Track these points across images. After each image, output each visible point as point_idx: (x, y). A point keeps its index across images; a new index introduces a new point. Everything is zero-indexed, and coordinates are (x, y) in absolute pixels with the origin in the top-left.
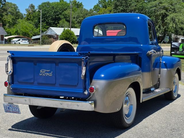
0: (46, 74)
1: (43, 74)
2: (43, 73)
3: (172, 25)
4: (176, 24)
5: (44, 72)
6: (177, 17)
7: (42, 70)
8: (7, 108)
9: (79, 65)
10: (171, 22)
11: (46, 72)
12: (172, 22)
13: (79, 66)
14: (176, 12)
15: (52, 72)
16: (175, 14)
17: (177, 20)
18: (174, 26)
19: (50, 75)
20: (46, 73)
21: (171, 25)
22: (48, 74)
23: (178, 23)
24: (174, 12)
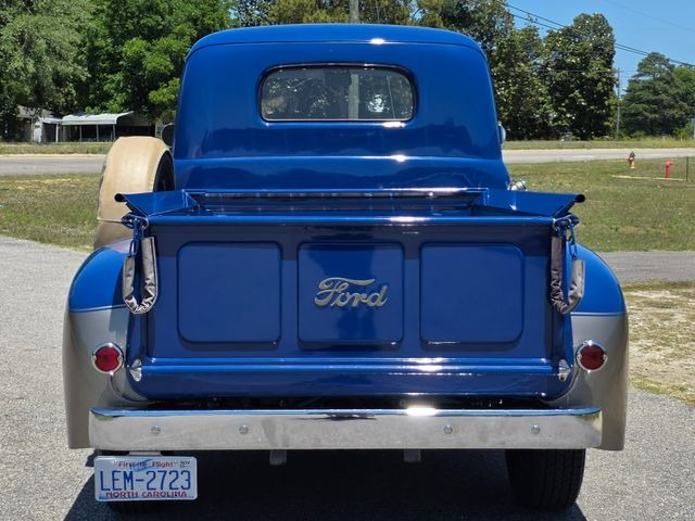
0: (353, 299)
1: (332, 301)
2: (336, 294)
3: (21, 64)
4: (38, 60)
5: (339, 290)
6: (43, 33)
7: (327, 283)
8: (120, 476)
9: (525, 254)
10: (16, 50)
11: (353, 289)
12: (20, 51)
13: (527, 258)
14: (34, 13)
15: (385, 288)
16: (34, 19)
17: (42, 44)
18: (31, 68)
19: (372, 304)
20: (349, 296)
21: (17, 63)
22: (359, 298)
23: (45, 58)
24: (24, 9)
